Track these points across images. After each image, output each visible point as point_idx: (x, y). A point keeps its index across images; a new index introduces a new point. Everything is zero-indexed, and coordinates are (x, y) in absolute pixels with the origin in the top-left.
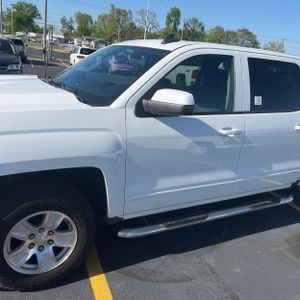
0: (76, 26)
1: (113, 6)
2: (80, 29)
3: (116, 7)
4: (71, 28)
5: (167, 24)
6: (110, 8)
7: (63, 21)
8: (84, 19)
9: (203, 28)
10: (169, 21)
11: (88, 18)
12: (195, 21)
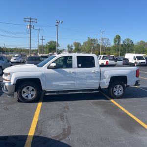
0: (74, 48)
1: (89, 38)
2: (76, 49)
3: (90, 38)
4: (72, 49)
5: (115, 42)
6: (88, 39)
7: (68, 46)
8: (77, 45)
9: (133, 42)
10: (115, 41)
11: (79, 44)
12: (128, 40)
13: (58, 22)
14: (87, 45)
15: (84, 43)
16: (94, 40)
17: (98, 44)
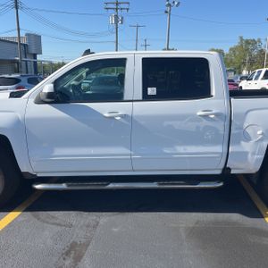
1: (241, 38)
13: (169, 5)
14: (237, 53)
15: (231, 49)
16: (254, 42)
17: (262, 50)
